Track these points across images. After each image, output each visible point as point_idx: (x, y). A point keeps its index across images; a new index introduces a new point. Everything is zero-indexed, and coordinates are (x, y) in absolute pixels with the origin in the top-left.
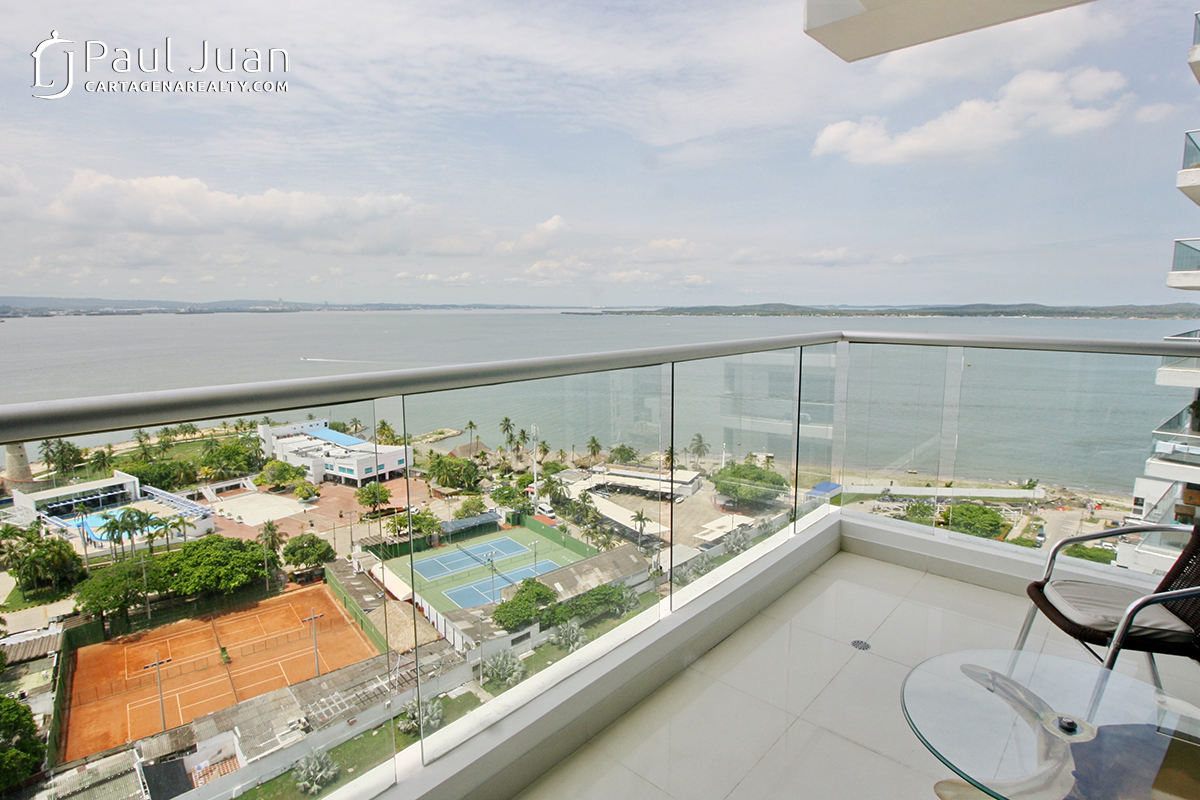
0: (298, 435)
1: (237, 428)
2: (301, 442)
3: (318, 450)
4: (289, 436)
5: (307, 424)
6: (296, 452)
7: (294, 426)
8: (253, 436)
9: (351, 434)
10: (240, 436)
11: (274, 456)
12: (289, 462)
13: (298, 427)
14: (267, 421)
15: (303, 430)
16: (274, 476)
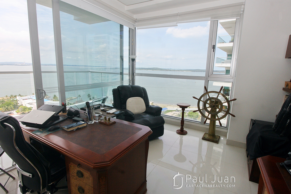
0: (29, 99)
3: (35, 103)
4: (26, 99)
6: (28, 103)
8: (15, 99)
10: (11, 99)
11: (22, 105)
12: (26, 106)
13: (29, 97)
14: (20, 95)
15: (31, 98)
16: (22, 110)
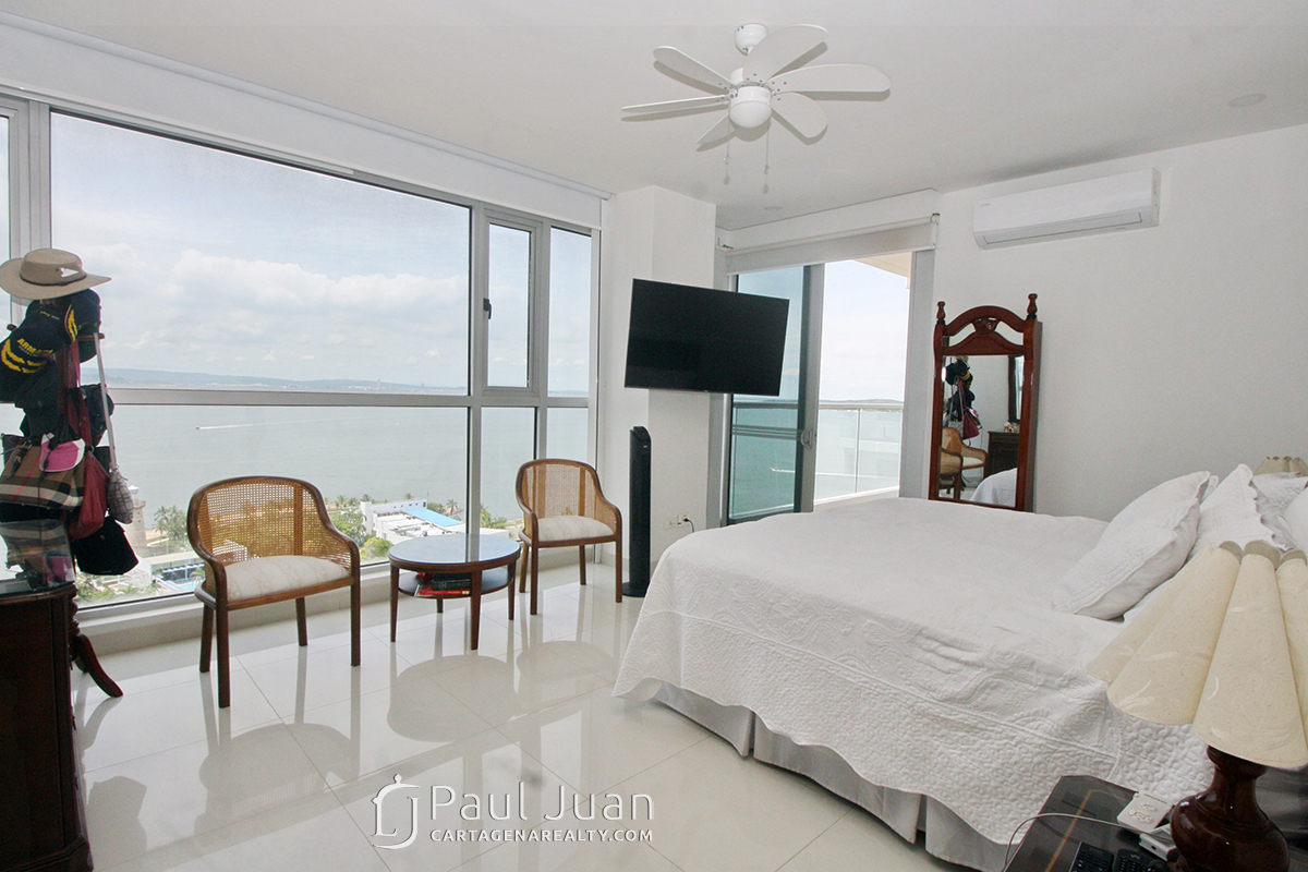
0: (397, 513)
1: (337, 505)
2: (401, 521)
3: (416, 529)
4: (389, 514)
5: (406, 503)
6: (396, 530)
7: (395, 504)
8: (356, 512)
9: (447, 515)
10: (343, 513)
11: (374, 533)
12: (388, 539)
13: (398, 505)
14: (366, 499)
15: (402, 509)
16: (374, 552)
